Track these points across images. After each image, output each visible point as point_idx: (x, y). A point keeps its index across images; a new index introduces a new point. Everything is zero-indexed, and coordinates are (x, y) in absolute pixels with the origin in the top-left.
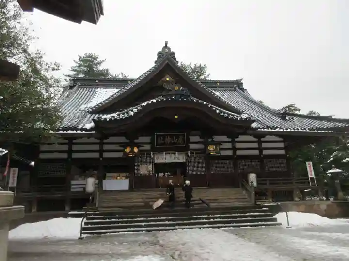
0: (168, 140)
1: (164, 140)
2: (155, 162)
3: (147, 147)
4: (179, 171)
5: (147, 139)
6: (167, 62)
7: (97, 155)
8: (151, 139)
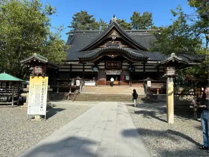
0: (112, 64)
1: (110, 64)
2: (107, 74)
3: (103, 67)
4: (117, 78)
5: (103, 64)
6: (114, 25)
7: (82, 70)
8: (105, 64)
